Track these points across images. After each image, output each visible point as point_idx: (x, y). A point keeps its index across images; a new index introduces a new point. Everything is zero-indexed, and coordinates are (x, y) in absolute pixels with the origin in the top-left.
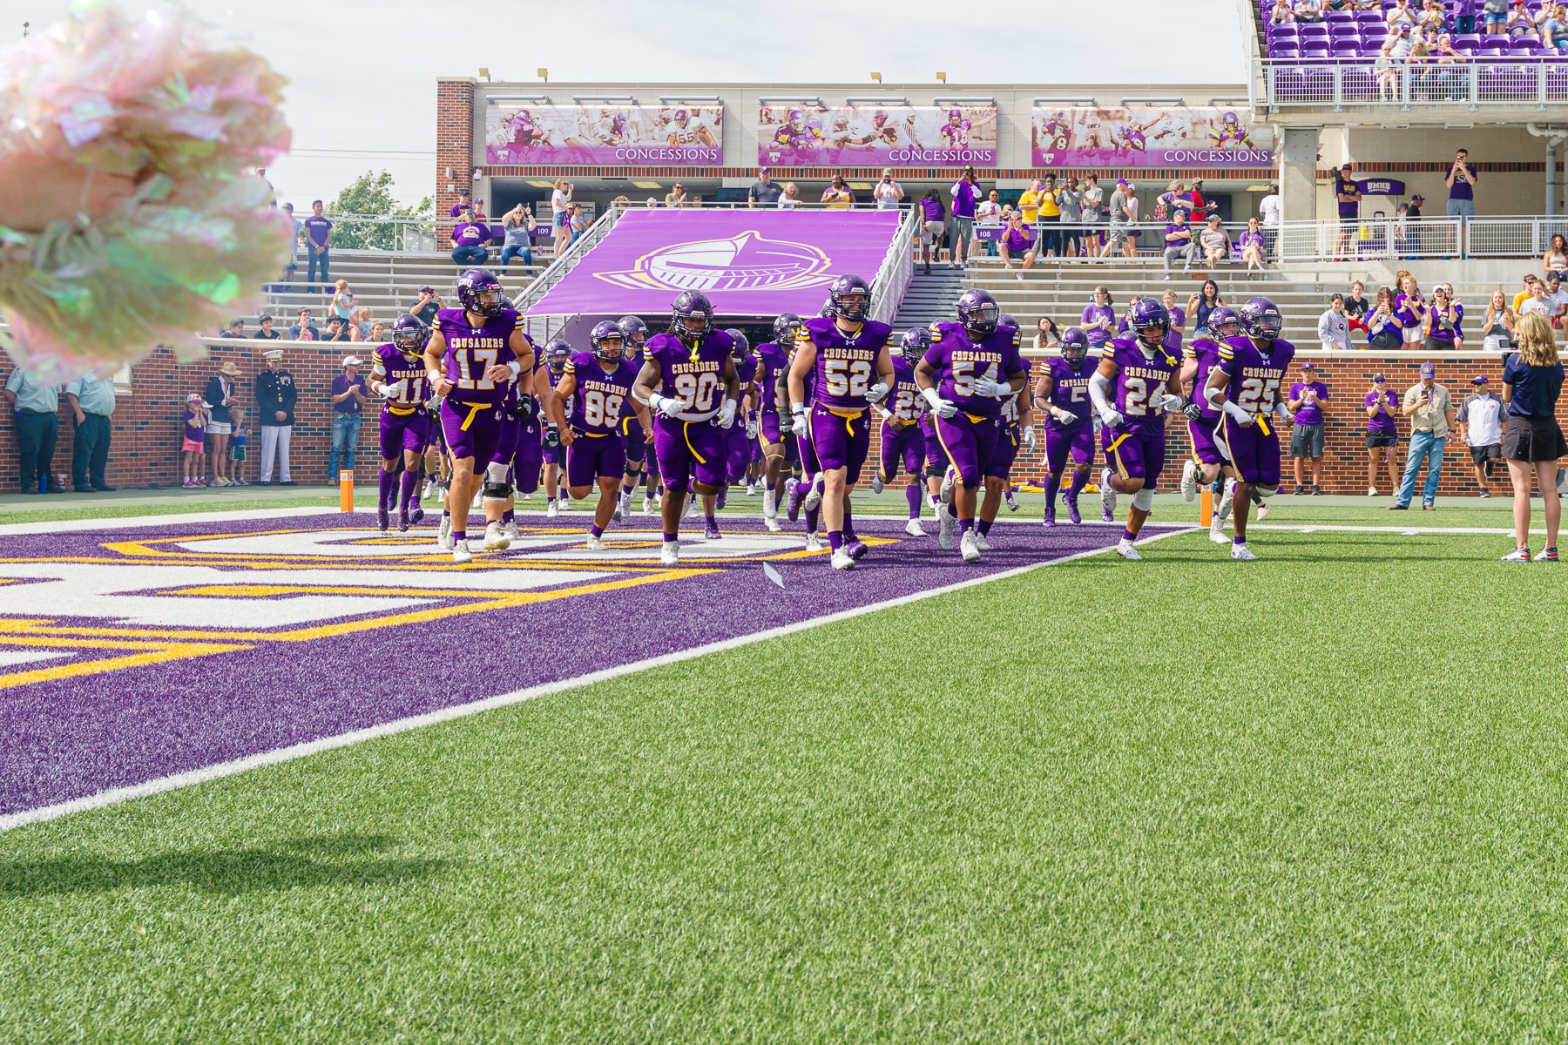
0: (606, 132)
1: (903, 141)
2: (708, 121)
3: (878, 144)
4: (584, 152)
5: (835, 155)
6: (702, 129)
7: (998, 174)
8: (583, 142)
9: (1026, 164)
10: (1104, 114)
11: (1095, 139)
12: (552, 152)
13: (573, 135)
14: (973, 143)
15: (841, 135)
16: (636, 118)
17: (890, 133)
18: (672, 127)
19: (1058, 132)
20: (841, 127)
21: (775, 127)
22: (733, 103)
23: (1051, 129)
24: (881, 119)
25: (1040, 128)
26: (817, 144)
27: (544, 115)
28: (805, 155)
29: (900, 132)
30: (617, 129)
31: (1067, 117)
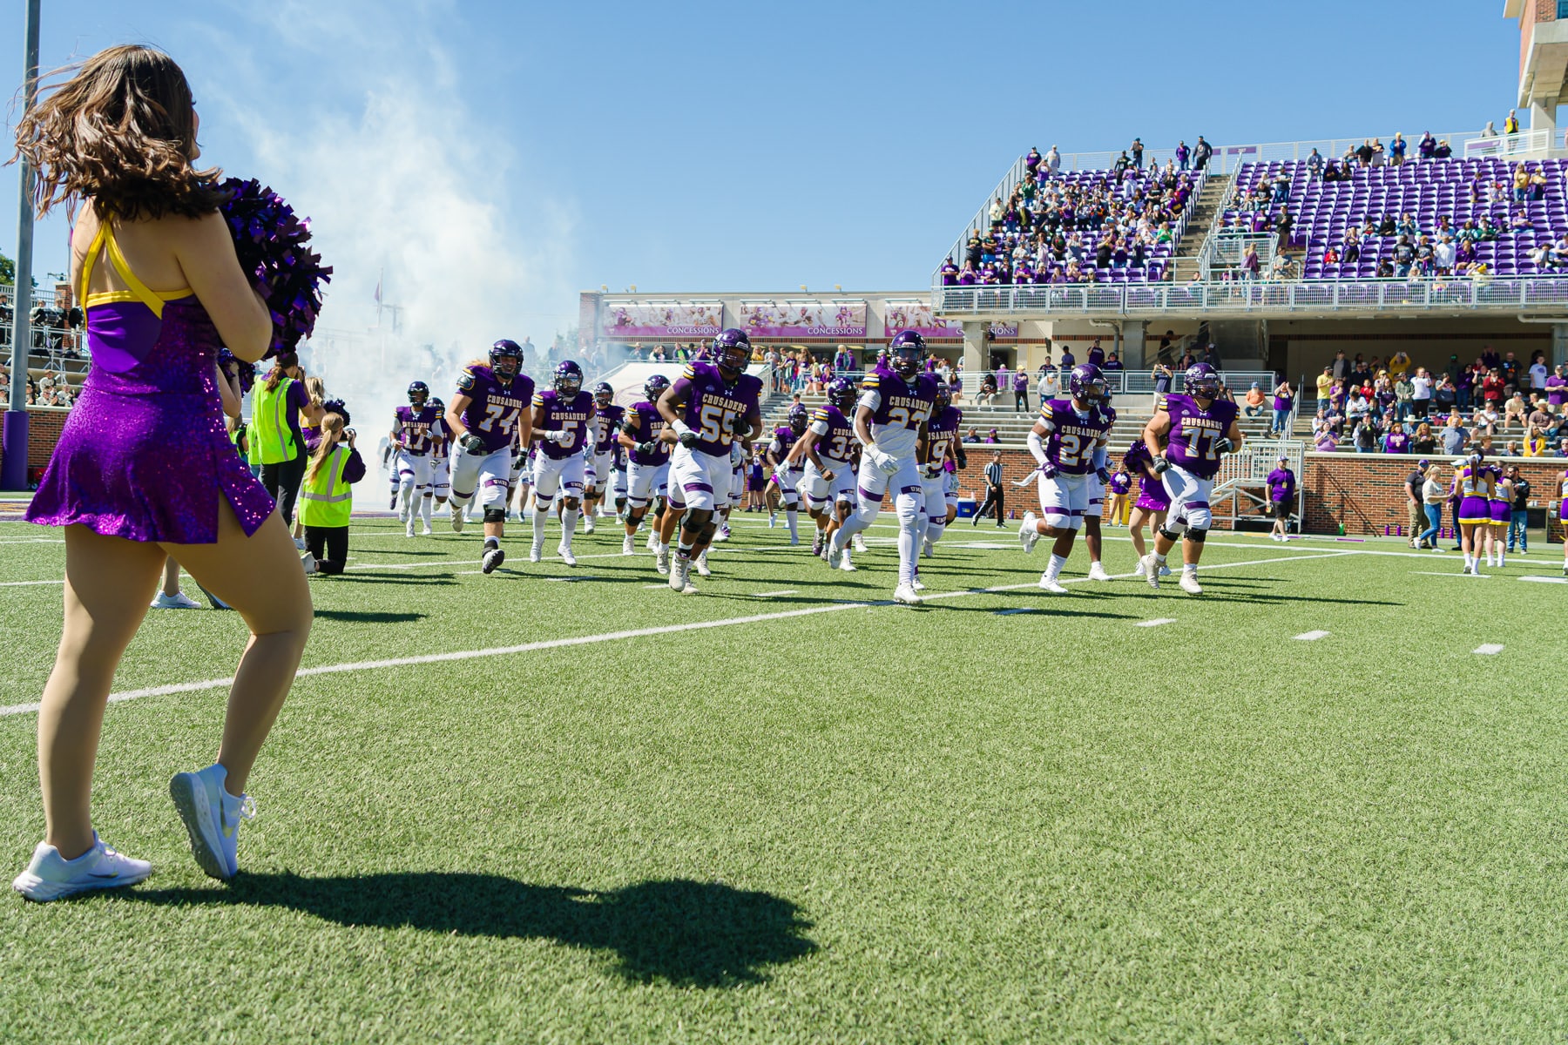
0: (663, 319)
1: (816, 323)
2: (715, 313)
3: (802, 325)
4: (651, 329)
5: (780, 331)
6: (711, 317)
7: (867, 341)
8: (652, 324)
9: (882, 335)
10: (925, 309)
11: (919, 322)
12: (636, 329)
13: (647, 320)
14: (853, 324)
15: (783, 320)
16: (678, 311)
17: (809, 319)
18: (696, 316)
19: (899, 318)
20: (783, 315)
21: (749, 316)
22: (729, 304)
23: (895, 316)
24: (804, 311)
25: (889, 316)
26: (770, 325)
27: (632, 309)
28: (764, 331)
29: (814, 318)
30: (668, 317)
31: (904, 310)
